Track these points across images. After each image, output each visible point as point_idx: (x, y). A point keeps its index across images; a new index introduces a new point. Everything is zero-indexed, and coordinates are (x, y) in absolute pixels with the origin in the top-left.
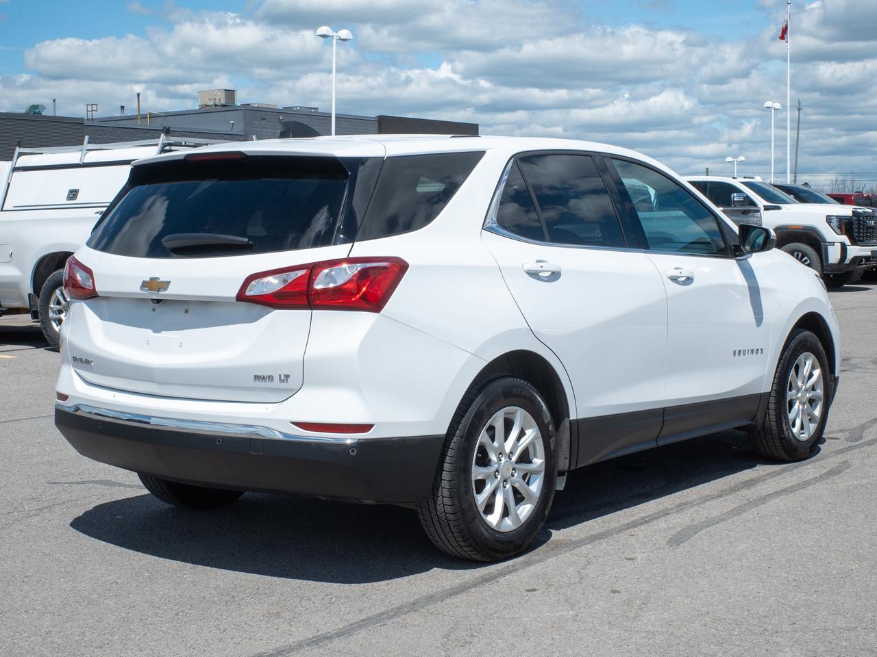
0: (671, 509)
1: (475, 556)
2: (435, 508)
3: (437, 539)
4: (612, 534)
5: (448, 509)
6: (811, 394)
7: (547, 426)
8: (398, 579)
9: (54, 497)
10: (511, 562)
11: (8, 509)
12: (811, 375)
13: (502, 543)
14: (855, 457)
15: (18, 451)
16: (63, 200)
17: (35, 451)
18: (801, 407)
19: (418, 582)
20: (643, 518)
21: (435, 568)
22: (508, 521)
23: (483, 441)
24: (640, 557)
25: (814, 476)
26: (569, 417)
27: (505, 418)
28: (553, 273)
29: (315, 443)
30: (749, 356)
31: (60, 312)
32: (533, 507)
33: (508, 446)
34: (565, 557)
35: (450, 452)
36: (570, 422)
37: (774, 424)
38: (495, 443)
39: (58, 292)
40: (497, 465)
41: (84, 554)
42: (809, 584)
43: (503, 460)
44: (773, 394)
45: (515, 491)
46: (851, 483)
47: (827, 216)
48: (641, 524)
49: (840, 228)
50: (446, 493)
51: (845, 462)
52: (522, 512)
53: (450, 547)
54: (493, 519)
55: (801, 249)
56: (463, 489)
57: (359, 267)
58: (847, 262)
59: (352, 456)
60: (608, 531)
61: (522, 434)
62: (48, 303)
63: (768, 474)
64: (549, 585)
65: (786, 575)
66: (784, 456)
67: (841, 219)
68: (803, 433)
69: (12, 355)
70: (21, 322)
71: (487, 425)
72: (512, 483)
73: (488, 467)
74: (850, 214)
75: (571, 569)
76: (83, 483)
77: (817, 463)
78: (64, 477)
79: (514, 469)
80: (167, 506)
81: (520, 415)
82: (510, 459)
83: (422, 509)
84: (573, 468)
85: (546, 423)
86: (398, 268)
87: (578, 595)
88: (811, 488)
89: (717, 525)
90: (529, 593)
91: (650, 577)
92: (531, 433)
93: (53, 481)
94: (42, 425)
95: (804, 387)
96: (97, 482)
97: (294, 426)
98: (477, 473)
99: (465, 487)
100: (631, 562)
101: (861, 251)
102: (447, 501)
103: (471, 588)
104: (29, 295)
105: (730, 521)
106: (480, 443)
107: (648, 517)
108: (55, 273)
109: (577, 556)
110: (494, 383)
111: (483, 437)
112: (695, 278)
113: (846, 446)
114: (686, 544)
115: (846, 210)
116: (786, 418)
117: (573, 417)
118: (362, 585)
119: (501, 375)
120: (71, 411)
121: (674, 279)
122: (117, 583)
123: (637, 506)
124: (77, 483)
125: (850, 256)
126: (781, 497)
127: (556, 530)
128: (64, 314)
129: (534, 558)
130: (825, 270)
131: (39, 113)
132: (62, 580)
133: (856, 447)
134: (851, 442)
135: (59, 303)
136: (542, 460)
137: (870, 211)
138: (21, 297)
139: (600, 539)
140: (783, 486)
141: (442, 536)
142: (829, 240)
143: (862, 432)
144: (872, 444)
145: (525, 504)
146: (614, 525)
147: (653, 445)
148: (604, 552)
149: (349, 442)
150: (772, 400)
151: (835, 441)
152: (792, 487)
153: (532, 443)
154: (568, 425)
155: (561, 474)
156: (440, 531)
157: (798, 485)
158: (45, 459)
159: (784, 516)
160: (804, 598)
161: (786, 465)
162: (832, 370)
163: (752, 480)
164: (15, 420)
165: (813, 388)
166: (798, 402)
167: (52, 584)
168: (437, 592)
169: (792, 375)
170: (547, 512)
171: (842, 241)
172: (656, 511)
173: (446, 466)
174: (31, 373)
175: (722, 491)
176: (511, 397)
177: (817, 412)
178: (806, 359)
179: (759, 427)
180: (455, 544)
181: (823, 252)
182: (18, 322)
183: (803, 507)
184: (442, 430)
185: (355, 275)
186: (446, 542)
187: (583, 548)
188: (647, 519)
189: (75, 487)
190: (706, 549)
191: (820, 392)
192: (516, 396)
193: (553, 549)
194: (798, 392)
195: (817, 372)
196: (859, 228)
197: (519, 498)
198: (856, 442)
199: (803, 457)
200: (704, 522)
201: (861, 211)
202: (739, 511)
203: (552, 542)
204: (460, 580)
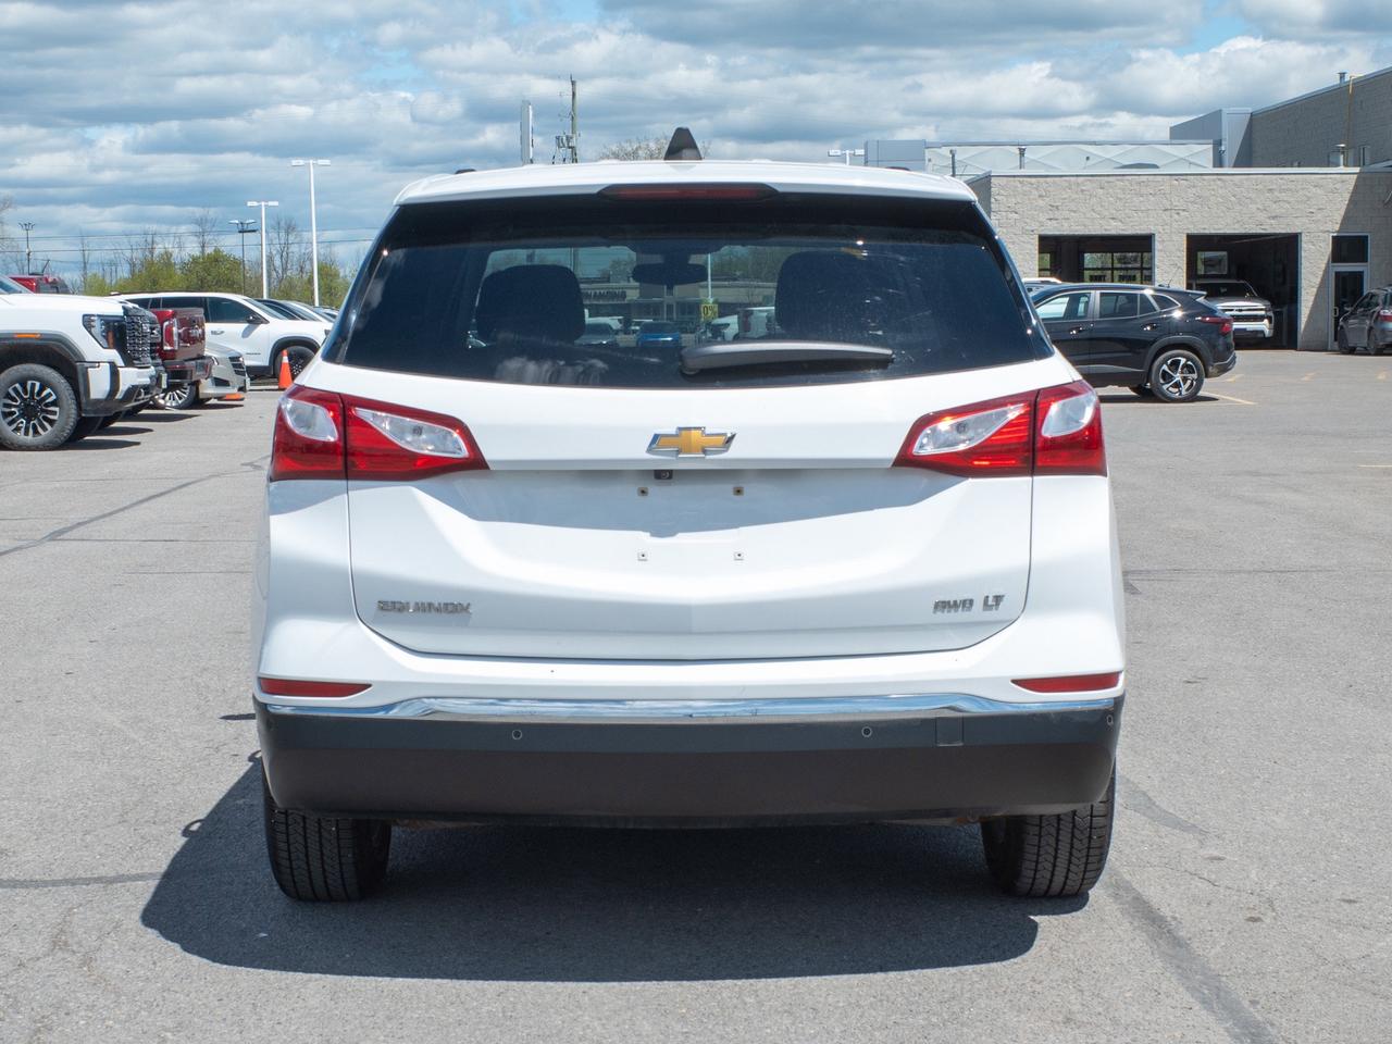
47: (84, 316)
49: (106, 338)
55: (39, 374)
58: (119, 396)
59: (1109, 728)
67: (105, 320)
74: (119, 311)
97: (1016, 686)
101: (139, 376)
115: (113, 306)
125: (123, 387)
130: (86, 411)
142: (89, 358)
149: (1106, 704)
171: (111, 359)
181: (81, 380)
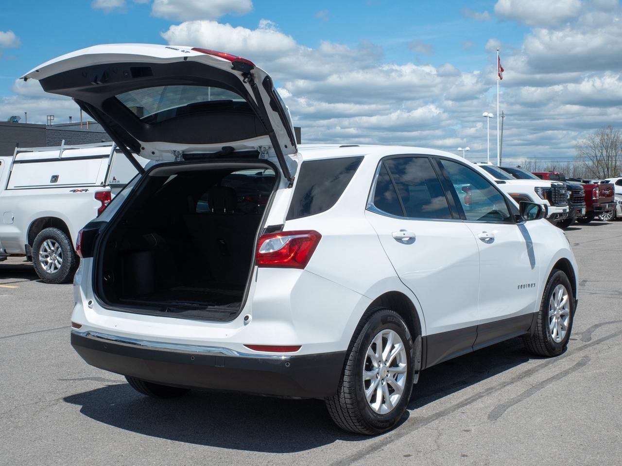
0: (483, 393)
1: (365, 432)
2: (339, 400)
3: (339, 420)
4: (449, 412)
5: (348, 401)
6: (563, 312)
7: (408, 341)
8: (314, 449)
9: (65, 390)
10: (387, 435)
11: (35, 400)
12: (562, 299)
13: (382, 422)
14: (590, 352)
15: (34, 356)
16: (48, 182)
17: (45, 356)
18: (556, 321)
19: (329, 451)
20: (466, 400)
21: (338, 440)
22: (385, 407)
23: (370, 354)
24: (473, 429)
25: (569, 367)
26: (421, 334)
27: (383, 337)
28: (411, 238)
29: (261, 359)
30: (527, 289)
31: (47, 256)
32: (400, 396)
33: (385, 356)
34: (422, 430)
35: (349, 363)
36: (422, 338)
37: (541, 332)
38: (376, 354)
39: (45, 243)
40: (377, 370)
41: (95, 434)
42: (592, 448)
43: (381, 365)
44: (541, 313)
45: (389, 385)
46: (595, 371)
47: (535, 187)
48: (466, 404)
49: (544, 195)
50: (346, 390)
51: (586, 357)
52: (393, 400)
53: (347, 426)
54: (376, 406)
56: (358, 387)
57: (290, 238)
58: (548, 216)
59: (287, 368)
60: (446, 410)
61: (393, 347)
62: (39, 251)
63: (539, 366)
64: (418, 452)
65: (574, 441)
66: (547, 353)
67: (543, 189)
68: (558, 338)
69: (15, 286)
70: (15, 262)
71: (372, 343)
72: (387, 381)
73: (372, 371)
74: (550, 186)
75: (430, 439)
76: (83, 379)
77: (568, 357)
78: (68, 375)
79: (388, 371)
80: (143, 396)
81: (392, 335)
82: (386, 365)
83: (329, 400)
84: (423, 368)
85: (408, 339)
86: (314, 238)
87: (440, 459)
88: (570, 375)
89: (516, 404)
90: (406, 458)
91: (485, 444)
92: (398, 347)
93: (61, 378)
94: (46, 337)
95: (558, 308)
96: (92, 379)
97: (246, 347)
98: (366, 375)
99: (359, 386)
100: (468, 433)
101: (556, 210)
102: (347, 396)
103: (366, 454)
104: (26, 245)
105: (524, 401)
106: (368, 355)
107: (469, 399)
108: (43, 231)
109: (431, 429)
110: (376, 314)
111: (369, 351)
112: (495, 238)
113: (583, 345)
114: (500, 419)
115: (547, 184)
116: (548, 328)
117: (423, 334)
118: (291, 454)
119: (379, 308)
120: (84, 335)
121: (483, 239)
122: (122, 455)
123: (460, 391)
124: (79, 379)
125: (550, 213)
126: (553, 383)
127: (411, 410)
128: (49, 258)
129: (403, 431)
131: (17, 121)
132: (84, 454)
133: (590, 345)
134: (585, 342)
135: (46, 251)
136: (405, 365)
137: (562, 184)
138: (20, 247)
139: (442, 416)
140: (551, 375)
141: (343, 419)
143: (590, 335)
144: (599, 343)
145: (394, 395)
146: (448, 405)
147: (471, 350)
148: (448, 425)
149: (283, 358)
150: (540, 317)
151: (575, 341)
152: (557, 375)
153: (399, 353)
154: (420, 340)
155: (416, 372)
156: (341, 416)
157: (561, 373)
158: (53, 361)
159: (559, 396)
160: (592, 458)
161: (548, 359)
162: (575, 296)
163: (529, 370)
164: (26, 334)
165: (563, 308)
166: (555, 317)
167: (77, 458)
168: (343, 458)
169: (552, 300)
170: (409, 399)
171: (545, 203)
172: (473, 395)
173: (347, 372)
174: (30, 298)
175: (513, 379)
176: (386, 323)
177: (566, 323)
178: (559, 289)
179: (532, 335)
180: (352, 424)
182: (13, 261)
183: (569, 390)
184: (345, 348)
185: (287, 244)
186: (345, 422)
187: (432, 422)
188: (469, 401)
189: (78, 382)
190: (516, 422)
191: (567, 310)
192: (390, 322)
193: (413, 424)
194: (555, 310)
195: (566, 297)
196: (555, 195)
197: (391, 391)
198: (588, 341)
199: (558, 353)
200: (508, 402)
201: (556, 184)
202: (528, 393)
203: (411, 418)
204: (357, 449)
